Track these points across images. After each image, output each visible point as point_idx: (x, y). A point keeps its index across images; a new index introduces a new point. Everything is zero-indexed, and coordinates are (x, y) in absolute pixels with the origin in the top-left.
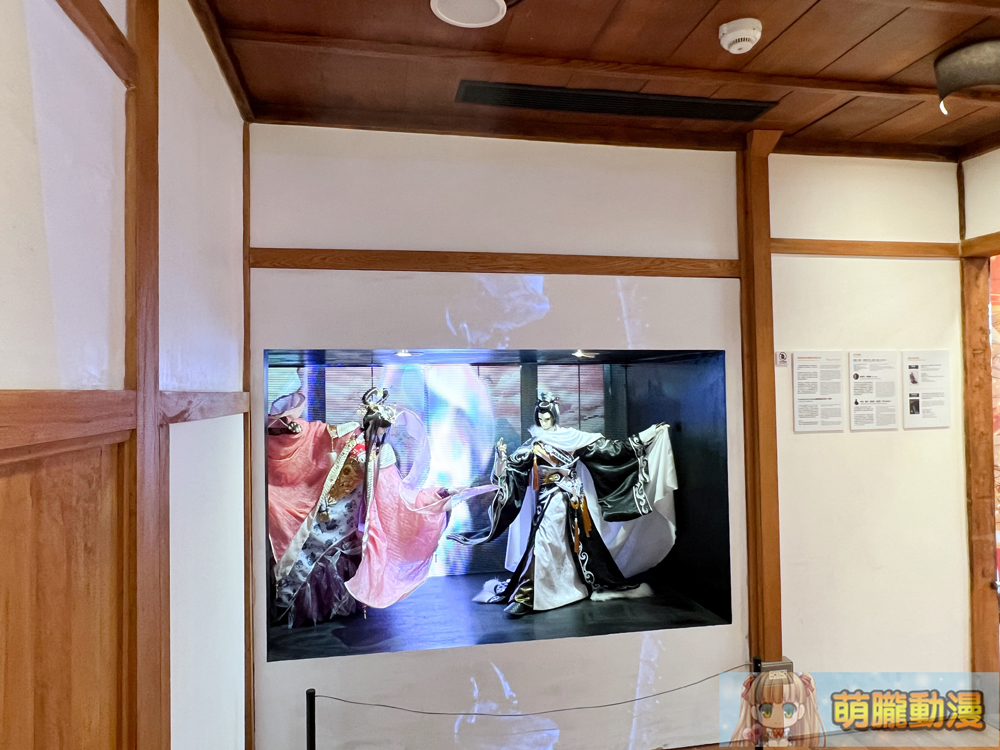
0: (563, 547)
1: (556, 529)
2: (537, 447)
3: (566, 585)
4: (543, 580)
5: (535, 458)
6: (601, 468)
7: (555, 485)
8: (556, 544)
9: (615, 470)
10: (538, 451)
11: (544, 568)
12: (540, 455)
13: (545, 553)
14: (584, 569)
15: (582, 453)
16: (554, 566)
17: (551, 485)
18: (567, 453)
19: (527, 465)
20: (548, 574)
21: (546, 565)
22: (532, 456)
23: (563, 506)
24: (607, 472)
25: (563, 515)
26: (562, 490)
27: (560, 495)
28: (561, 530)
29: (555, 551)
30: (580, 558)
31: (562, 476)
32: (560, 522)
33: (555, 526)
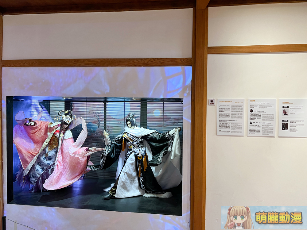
0: (134, 174)
1: (130, 167)
2: (125, 135)
3: (135, 189)
4: (122, 186)
5: (123, 139)
6: (153, 144)
7: (132, 150)
8: (129, 173)
9: (159, 145)
10: (125, 136)
11: (122, 182)
12: (126, 138)
13: (124, 176)
14: (141, 183)
15: (145, 137)
16: (128, 181)
17: (131, 150)
18: (137, 137)
19: (120, 141)
20: (124, 184)
21: (123, 180)
22: (122, 137)
23: (134, 158)
24: (155, 146)
25: (134, 161)
26: (134, 152)
27: (133, 154)
29: (129, 176)
30: (140, 179)
31: (134, 146)
32: (132, 164)
33: (130, 166)
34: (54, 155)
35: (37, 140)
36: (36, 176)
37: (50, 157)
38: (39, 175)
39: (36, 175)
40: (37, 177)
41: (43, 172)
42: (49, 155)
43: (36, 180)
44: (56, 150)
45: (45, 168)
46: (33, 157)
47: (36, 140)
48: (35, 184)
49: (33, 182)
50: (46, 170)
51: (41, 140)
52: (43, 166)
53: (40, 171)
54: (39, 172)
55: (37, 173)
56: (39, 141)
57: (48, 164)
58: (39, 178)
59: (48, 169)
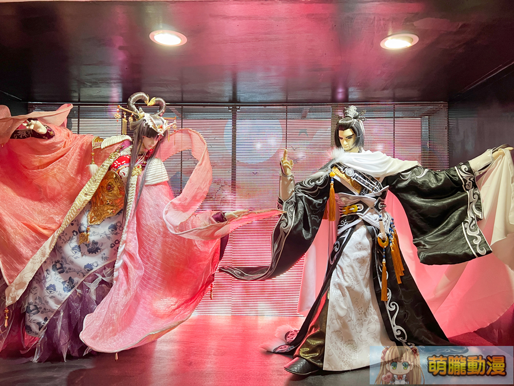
0: (367, 293)
1: (357, 269)
3: (370, 341)
4: (337, 332)
7: (357, 217)
8: (357, 288)
11: (339, 317)
13: (342, 299)
14: (393, 322)
16: (353, 316)
20: (344, 325)
21: (342, 313)
23: (367, 242)
25: (366, 253)
26: (366, 223)
27: (363, 230)
28: (364, 272)
29: (356, 297)
32: (361, 261)
33: (356, 266)
34: (109, 238)
35: (54, 189)
36: (47, 307)
37: (95, 243)
38: (57, 302)
39: (47, 302)
40: (51, 311)
41: (69, 294)
42: (92, 238)
43: (46, 319)
44: (113, 223)
45: (78, 280)
46: (39, 242)
47: (48, 191)
48: (42, 334)
49: (34, 327)
50: (82, 286)
51: (65, 192)
52: (69, 275)
53: (62, 291)
54: (55, 294)
55: (52, 297)
56: (59, 194)
57: (89, 267)
58: (58, 312)
59: (88, 284)
